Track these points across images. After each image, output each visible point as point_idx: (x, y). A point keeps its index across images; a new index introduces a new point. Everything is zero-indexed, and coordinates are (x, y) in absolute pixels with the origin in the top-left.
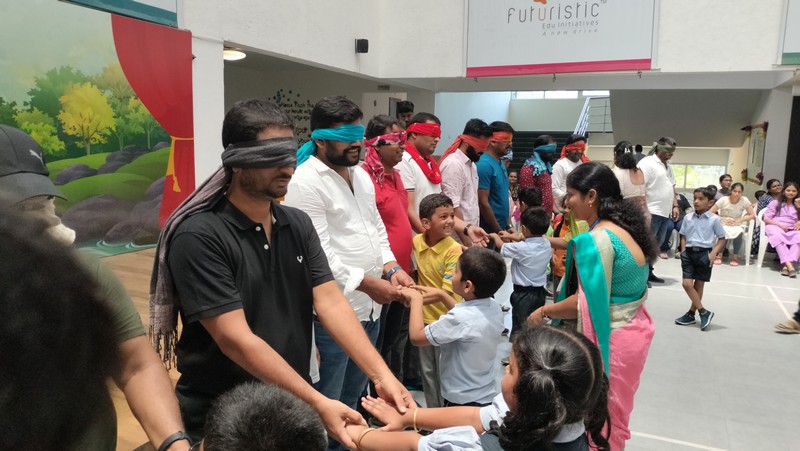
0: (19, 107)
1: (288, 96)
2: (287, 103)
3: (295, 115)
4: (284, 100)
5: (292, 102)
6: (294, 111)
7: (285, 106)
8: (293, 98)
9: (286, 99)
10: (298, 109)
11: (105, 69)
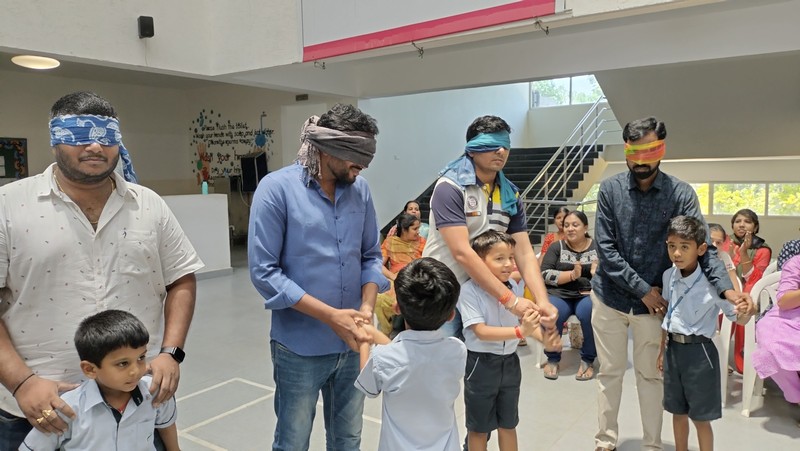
1: (210, 117)
2: (209, 125)
3: (217, 139)
4: (206, 123)
5: (213, 125)
6: (216, 135)
7: (208, 129)
8: (215, 118)
9: (208, 120)
10: (219, 132)
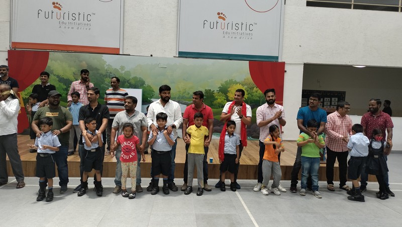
0: (215, 92)
11: (245, 79)
